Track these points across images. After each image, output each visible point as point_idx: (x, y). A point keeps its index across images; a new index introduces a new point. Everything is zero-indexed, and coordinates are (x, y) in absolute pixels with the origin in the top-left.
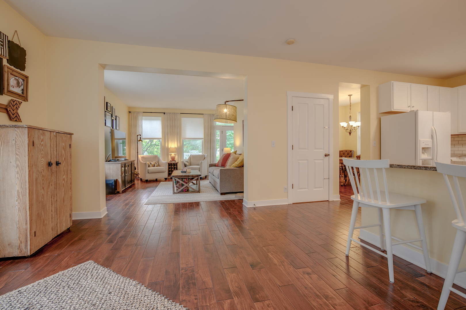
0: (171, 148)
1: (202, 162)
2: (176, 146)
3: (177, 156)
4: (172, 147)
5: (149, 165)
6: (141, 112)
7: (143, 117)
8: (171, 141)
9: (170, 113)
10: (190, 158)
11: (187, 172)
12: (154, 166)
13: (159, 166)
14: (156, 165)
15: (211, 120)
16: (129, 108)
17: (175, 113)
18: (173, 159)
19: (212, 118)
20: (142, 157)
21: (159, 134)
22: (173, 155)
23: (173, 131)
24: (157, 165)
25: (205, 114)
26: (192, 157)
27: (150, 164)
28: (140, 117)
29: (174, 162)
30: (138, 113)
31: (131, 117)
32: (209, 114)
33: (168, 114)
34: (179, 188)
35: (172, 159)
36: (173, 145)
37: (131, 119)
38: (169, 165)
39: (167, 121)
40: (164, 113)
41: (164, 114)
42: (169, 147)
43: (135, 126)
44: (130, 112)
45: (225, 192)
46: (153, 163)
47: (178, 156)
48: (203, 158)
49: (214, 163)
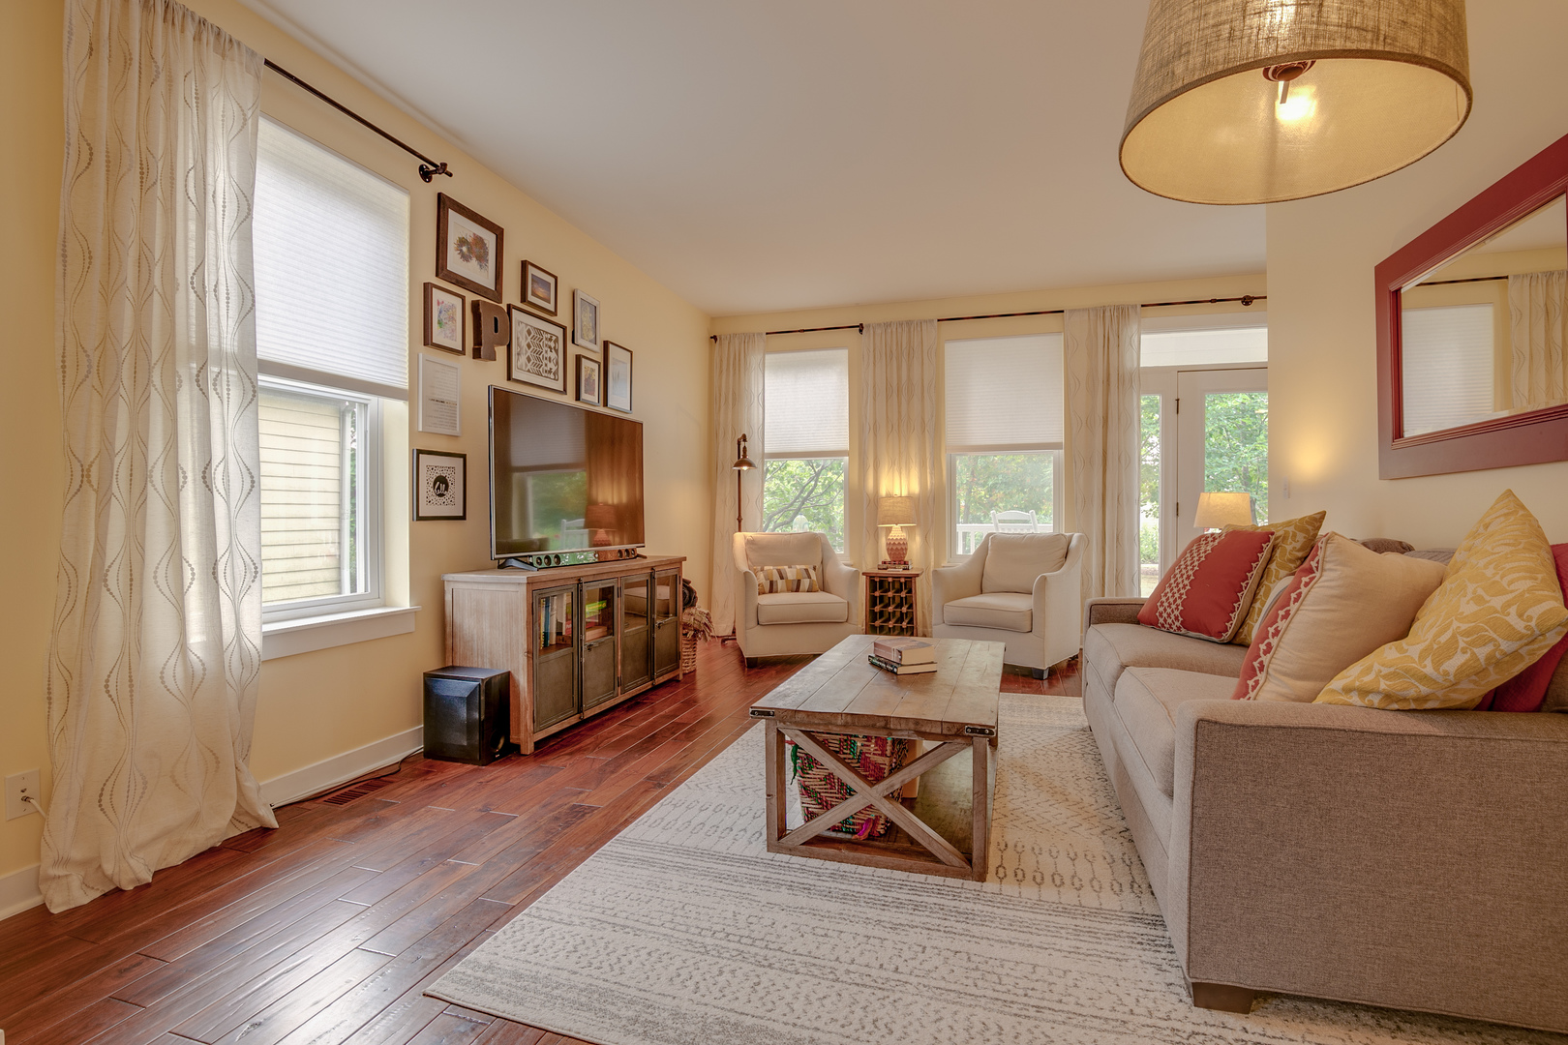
0: (889, 496)
1: (1045, 578)
2: (915, 488)
3: (918, 539)
4: (897, 492)
5: (772, 583)
6: (760, 334)
7: (767, 357)
8: (893, 463)
9: (888, 325)
10: (983, 550)
11: (901, 670)
12: (797, 590)
13: (824, 588)
14: (805, 583)
15: (1107, 340)
16: (714, 319)
17: (909, 323)
18: (898, 553)
19: (1115, 327)
20: (750, 543)
21: (836, 433)
22: (897, 532)
23: (899, 412)
24: (811, 585)
25: (1072, 311)
26: (996, 547)
27: (776, 577)
28: (754, 359)
29: (899, 571)
30: (748, 338)
31: (721, 360)
32: (1095, 309)
33: (878, 331)
34: (826, 806)
35: (890, 555)
36: (899, 483)
37: (721, 372)
38: (877, 583)
39: (871, 364)
40: (861, 328)
41: (861, 331)
42: (883, 492)
43: (734, 399)
44: (715, 338)
45: (1249, 983)
46: (791, 573)
47: (925, 538)
48: (1061, 551)
49: (1127, 596)
